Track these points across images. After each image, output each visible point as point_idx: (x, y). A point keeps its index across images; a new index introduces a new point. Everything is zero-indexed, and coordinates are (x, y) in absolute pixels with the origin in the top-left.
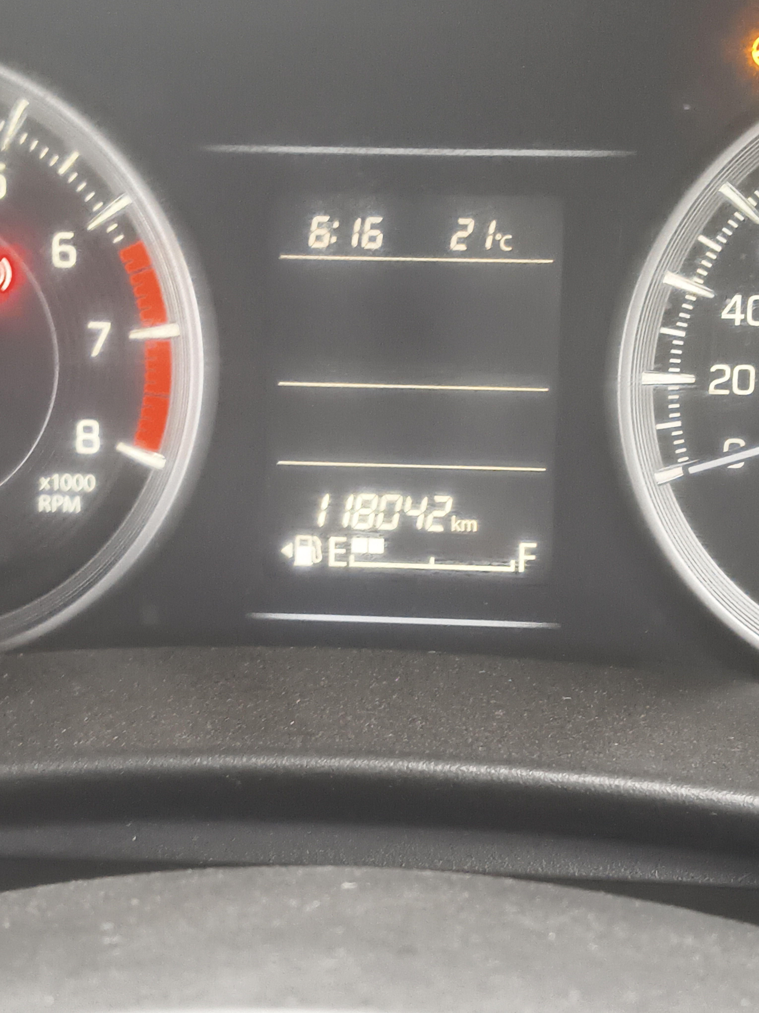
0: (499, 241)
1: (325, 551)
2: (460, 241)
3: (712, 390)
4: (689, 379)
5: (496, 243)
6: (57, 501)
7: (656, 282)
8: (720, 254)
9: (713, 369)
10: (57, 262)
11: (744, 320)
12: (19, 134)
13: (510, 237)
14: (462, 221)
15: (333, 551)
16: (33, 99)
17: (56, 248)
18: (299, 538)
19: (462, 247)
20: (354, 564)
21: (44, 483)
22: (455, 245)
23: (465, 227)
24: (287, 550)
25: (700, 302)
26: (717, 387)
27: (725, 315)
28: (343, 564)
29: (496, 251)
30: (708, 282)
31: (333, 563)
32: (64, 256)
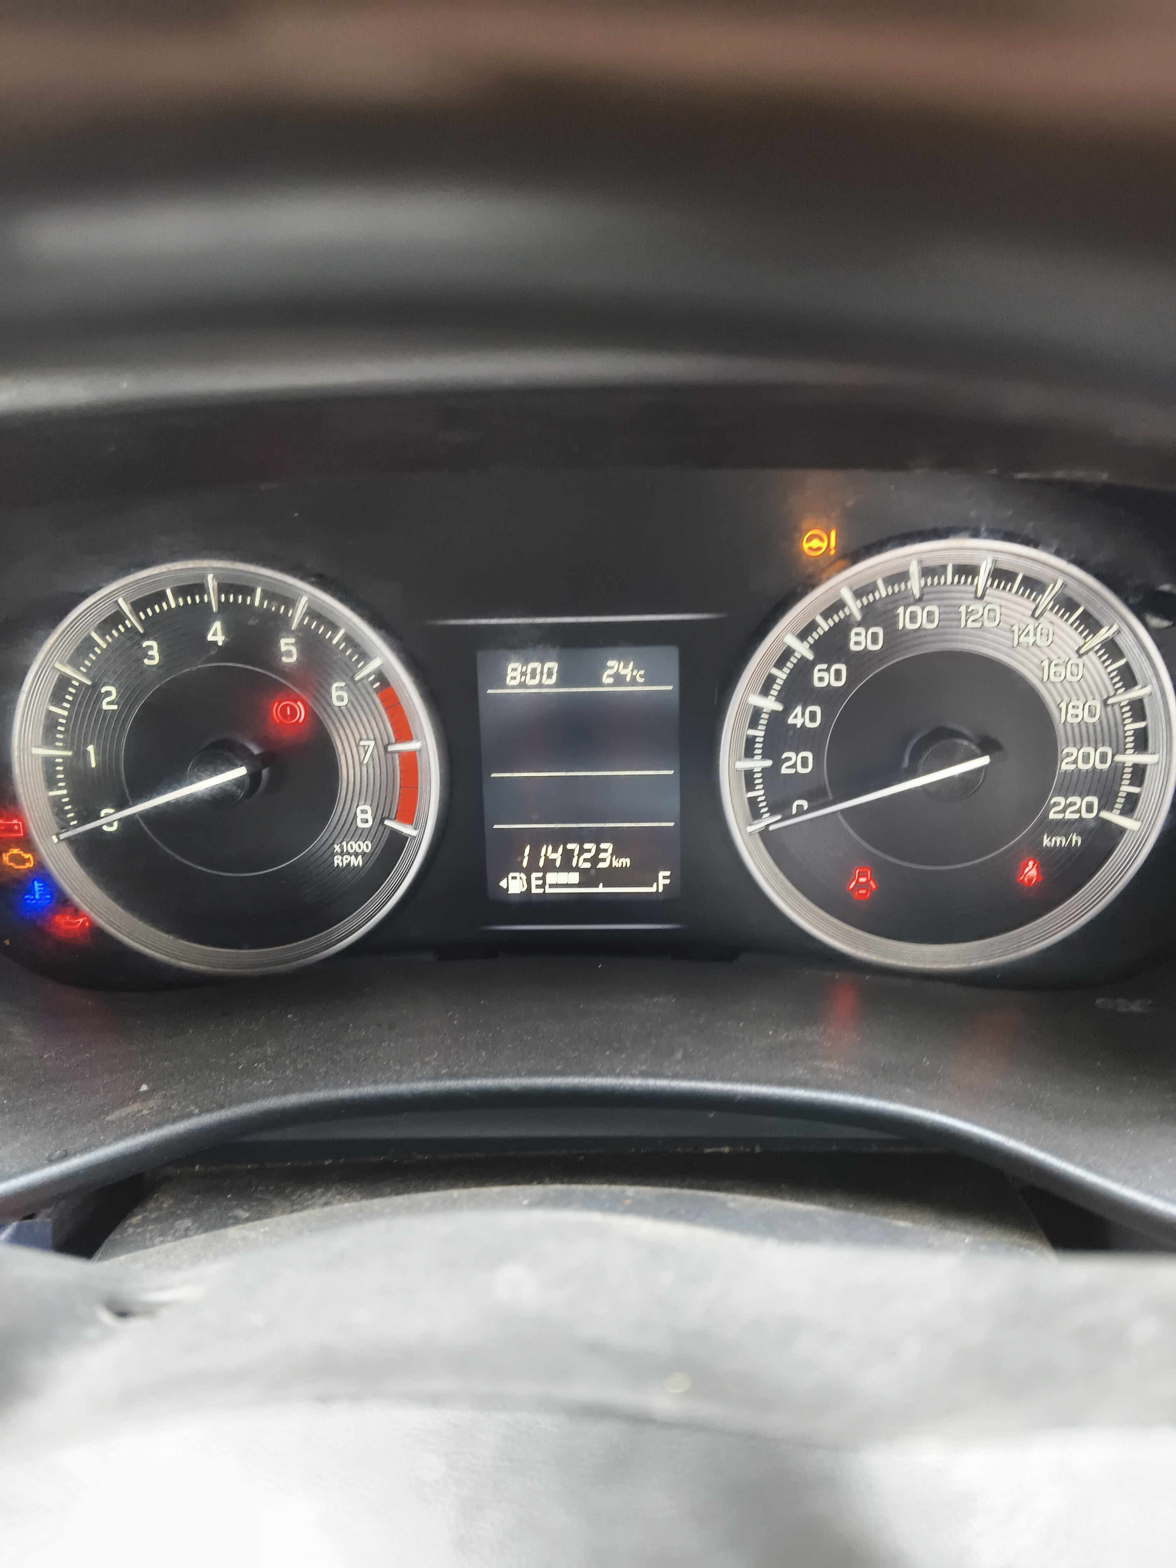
0: (636, 676)
1: (529, 881)
2: (609, 676)
3: (784, 770)
4: (768, 763)
5: (633, 678)
6: (347, 859)
7: (743, 702)
8: (785, 681)
9: (784, 757)
10: (336, 703)
11: (803, 724)
12: (303, 619)
13: (642, 672)
14: (610, 663)
15: (534, 883)
16: (312, 596)
17: (335, 694)
18: (511, 875)
19: (611, 680)
20: (548, 890)
21: (337, 848)
22: (606, 679)
23: (612, 668)
24: (503, 884)
25: (773, 714)
26: (787, 767)
27: (791, 721)
28: (541, 891)
29: (634, 682)
30: (778, 699)
31: (534, 890)
32: (341, 699)
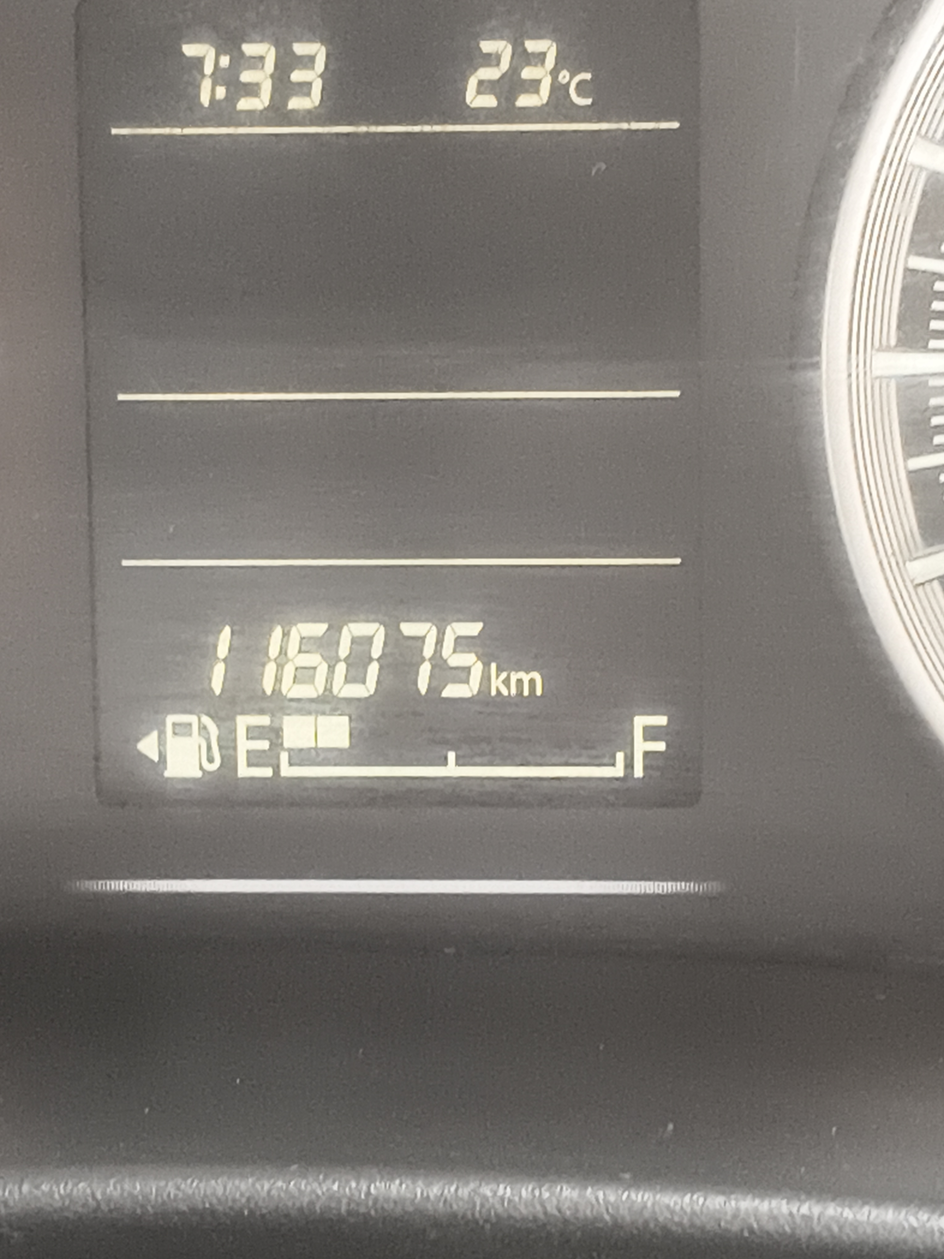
0: (566, 85)
1: (227, 745)
2: (483, 87)
5: (559, 91)
7: (894, 159)
13: (588, 76)
14: (487, 46)
15: (244, 745)
18: (171, 719)
19: (489, 101)
20: (287, 771)
22: (475, 97)
23: (493, 59)
24: (147, 748)
28: (267, 772)
29: (560, 106)
31: (244, 771)
